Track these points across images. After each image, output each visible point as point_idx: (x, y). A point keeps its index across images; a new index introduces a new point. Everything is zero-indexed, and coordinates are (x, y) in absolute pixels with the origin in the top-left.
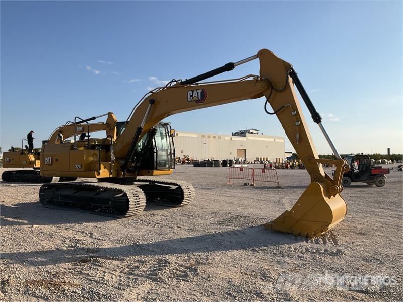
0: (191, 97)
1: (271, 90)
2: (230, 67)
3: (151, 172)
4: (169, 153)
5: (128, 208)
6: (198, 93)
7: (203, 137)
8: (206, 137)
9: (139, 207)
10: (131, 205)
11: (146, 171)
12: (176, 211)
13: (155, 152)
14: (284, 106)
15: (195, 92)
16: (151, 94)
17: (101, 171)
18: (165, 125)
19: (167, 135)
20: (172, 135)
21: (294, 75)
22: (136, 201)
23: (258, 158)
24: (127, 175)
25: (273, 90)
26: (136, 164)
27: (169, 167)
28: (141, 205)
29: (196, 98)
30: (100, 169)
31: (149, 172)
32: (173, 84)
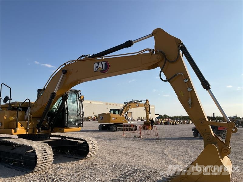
0: (97, 68)
1: (165, 61)
2: (129, 44)
3: (62, 129)
4: (78, 114)
5: (36, 163)
6: (102, 65)
7: (107, 104)
8: (108, 104)
9: (47, 162)
10: (39, 161)
11: (59, 128)
12: (81, 163)
13: (66, 113)
14: (176, 75)
15: (100, 64)
16: (64, 66)
17: (18, 129)
18: (76, 92)
19: (78, 99)
20: (82, 100)
21: (184, 49)
22: (44, 157)
23: (140, 118)
24: (42, 132)
25: (167, 61)
26: (49, 123)
27: (78, 125)
28: (48, 160)
29: (100, 69)
30: (17, 127)
31: (61, 129)
32: (83, 58)
